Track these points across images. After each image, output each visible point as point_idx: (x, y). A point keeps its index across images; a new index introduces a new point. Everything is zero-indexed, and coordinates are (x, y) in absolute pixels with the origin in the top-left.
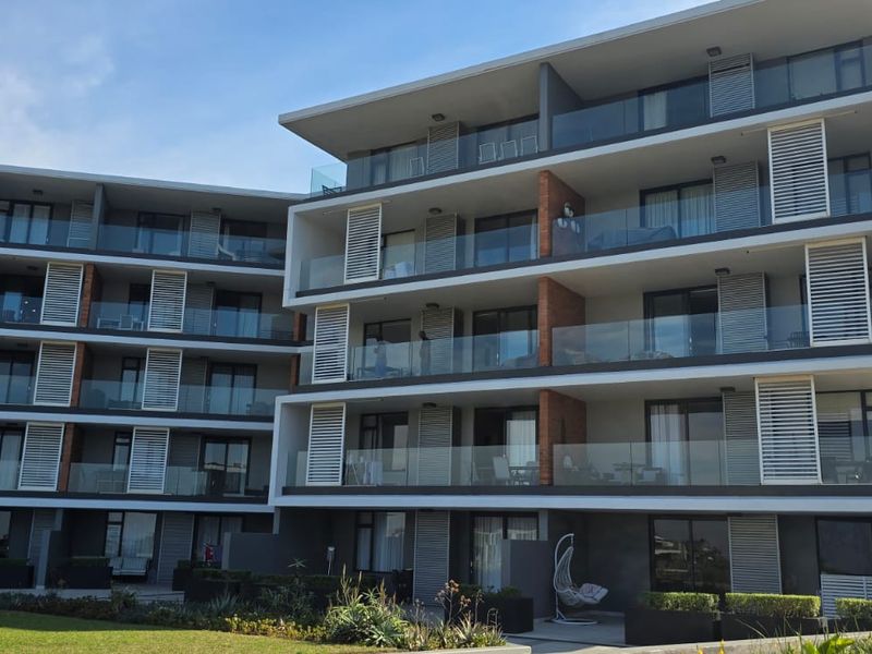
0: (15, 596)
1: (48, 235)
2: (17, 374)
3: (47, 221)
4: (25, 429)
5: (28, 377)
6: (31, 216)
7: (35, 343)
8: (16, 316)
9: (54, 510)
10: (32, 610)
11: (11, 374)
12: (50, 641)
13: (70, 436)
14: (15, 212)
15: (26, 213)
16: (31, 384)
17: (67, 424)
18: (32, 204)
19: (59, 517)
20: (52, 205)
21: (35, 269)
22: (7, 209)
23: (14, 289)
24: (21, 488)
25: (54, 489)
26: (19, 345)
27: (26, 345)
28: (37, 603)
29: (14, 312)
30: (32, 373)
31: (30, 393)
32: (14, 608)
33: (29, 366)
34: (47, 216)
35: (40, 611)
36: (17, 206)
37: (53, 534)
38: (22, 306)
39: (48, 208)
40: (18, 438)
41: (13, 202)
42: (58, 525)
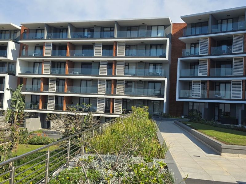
0: (232, 126)
1: (233, 28)
2: (228, 67)
3: (232, 23)
4: (231, 82)
5: (231, 68)
6: (227, 23)
7: (232, 58)
8: (226, 52)
9: (242, 104)
10: (237, 130)
11: (226, 68)
12: (241, 138)
13: (244, 84)
14: (223, 23)
15: (226, 22)
16: (232, 70)
17: (243, 80)
18: (227, 19)
19: (243, 106)
20: (232, 18)
21: (230, 37)
22: (221, 22)
23: (224, 44)
24: (232, 98)
25: (241, 98)
26: (227, 59)
27: (229, 59)
28: (238, 128)
29: (225, 51)
30: (232, 67)
31: (232, 72)
32: (232, 129)
33: (231, 65)
34: (232, 22)
35: (239, 130)
36: (223, 21)
37: (242, 111)
38: (228, 48)
39: (232, 19)
40: (230, 85)
41: (222, 20)
42: (243, 109)
